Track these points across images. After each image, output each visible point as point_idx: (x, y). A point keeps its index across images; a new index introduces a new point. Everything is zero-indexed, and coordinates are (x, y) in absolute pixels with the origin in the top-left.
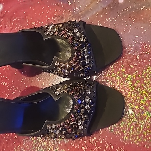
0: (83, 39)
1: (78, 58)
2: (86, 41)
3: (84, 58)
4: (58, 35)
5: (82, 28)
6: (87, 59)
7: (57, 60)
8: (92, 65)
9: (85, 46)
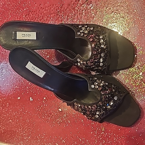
0: (104, 46)
1: (95, 61)
2: (106, 48)
3: (100, 61)
4: (86, 37)
5: (106, 36)
6: (102, 62)
7: (79, 58)
8: (104, 68)
9: (103, 52)
